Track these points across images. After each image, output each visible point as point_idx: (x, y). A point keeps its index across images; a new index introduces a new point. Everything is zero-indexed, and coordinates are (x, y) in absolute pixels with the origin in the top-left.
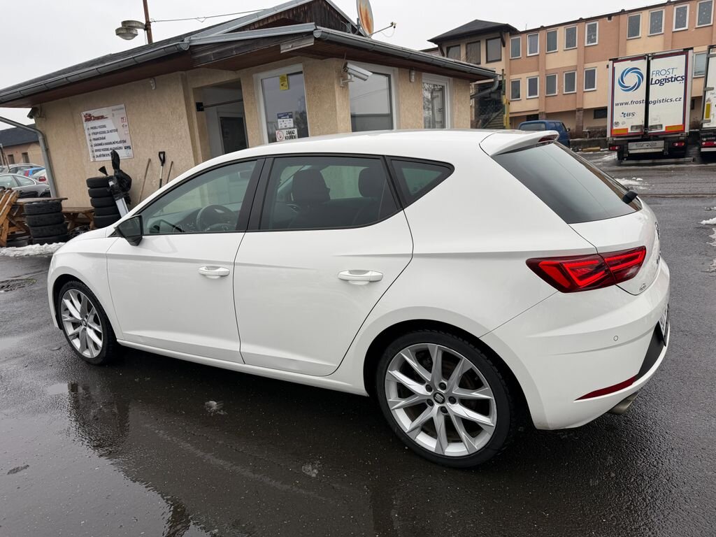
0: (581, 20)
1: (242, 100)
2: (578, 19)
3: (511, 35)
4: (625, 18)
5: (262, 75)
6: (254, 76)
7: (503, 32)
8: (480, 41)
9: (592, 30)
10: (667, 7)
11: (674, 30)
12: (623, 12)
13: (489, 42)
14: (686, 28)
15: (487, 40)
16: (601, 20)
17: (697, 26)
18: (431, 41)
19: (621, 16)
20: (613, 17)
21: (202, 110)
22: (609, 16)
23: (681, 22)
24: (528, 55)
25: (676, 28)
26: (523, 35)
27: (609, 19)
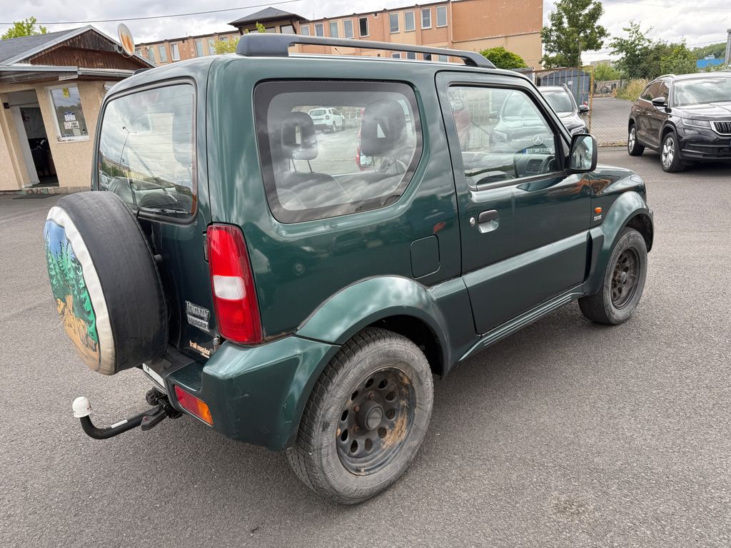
0: (354, 15)
1: (38, 102)
2: (352, 14)
3: (300, 23)
4: (386, 15)
5: (50, 88)
6: (45, 88)
7: (292, 20)
8: (275, 27)
9: (364, 23)
10: (416, 9)
11: (423, 28)
12: (385, 10)
13: (282, 28)
14: (430, 27)
15: (281, 27)
16: (370, 16)
17: (437, 26)
18: (231, 24)
19: (383, 14)
20: (378, 14)
21: (8, 108)
22: (376, 13)
23: (426, 23)
25: (424, 26)
26: (312, 24)
27: (376, 15)
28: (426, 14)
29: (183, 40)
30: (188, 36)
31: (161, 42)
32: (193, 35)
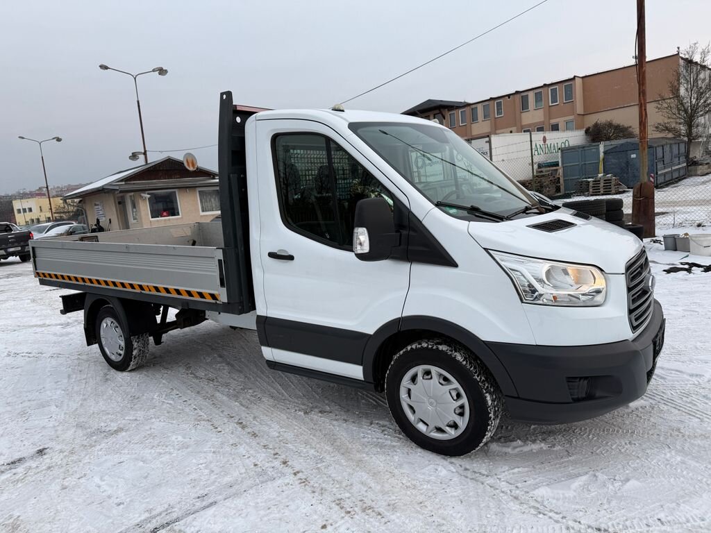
0: (491, 99)
2: (489, 98)
3: (449, 110)
7: (440, 109)
9: (499, 105)
10: (544, 88)
12: (517, 92)
14: (558, 103)
15: (434, 115)
16: (503, 99)
17: (565, 102)
19: (516, 96)
22: (509, 96)
23: (554, 100)
24: (461, 124)
25: (552, 103)
26: (457, 110)
27: (509, 98)
28: (554, 91)
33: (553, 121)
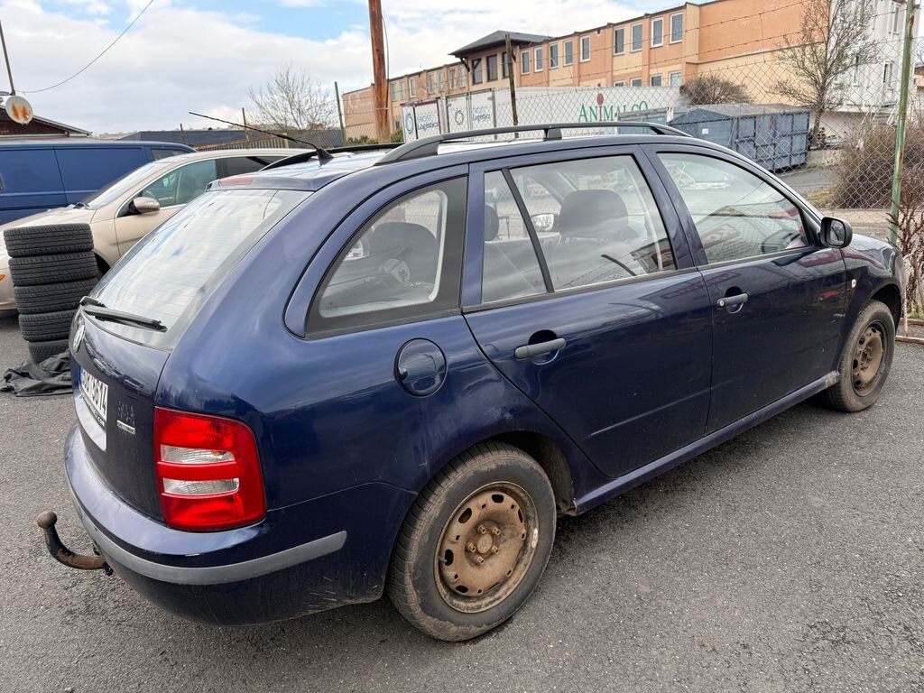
0: (576, 34)
2: (572, 33)
3: (521, 47)
4: (609, 31)
8: (496, 55)
9: (586, 43)
10: (646, 20)
11: (653, 46)
12: (610, 25)
14: (662, 44)
15: (502, 54)
16: (591, 34)
17: (671, 42)
18: (452, 54)
19: (606, 30)
20: (601, 31)
22: (598, 30)
23: (658, 37)
24: (536, 71)
25: (654, 44)
26: (532, 49)
27: (599, 33)
28: (658, 25)
29: (419, 74)
30: (422, 70)
31: (402, 78)
32: (427, 69)
33: (654, 72)
